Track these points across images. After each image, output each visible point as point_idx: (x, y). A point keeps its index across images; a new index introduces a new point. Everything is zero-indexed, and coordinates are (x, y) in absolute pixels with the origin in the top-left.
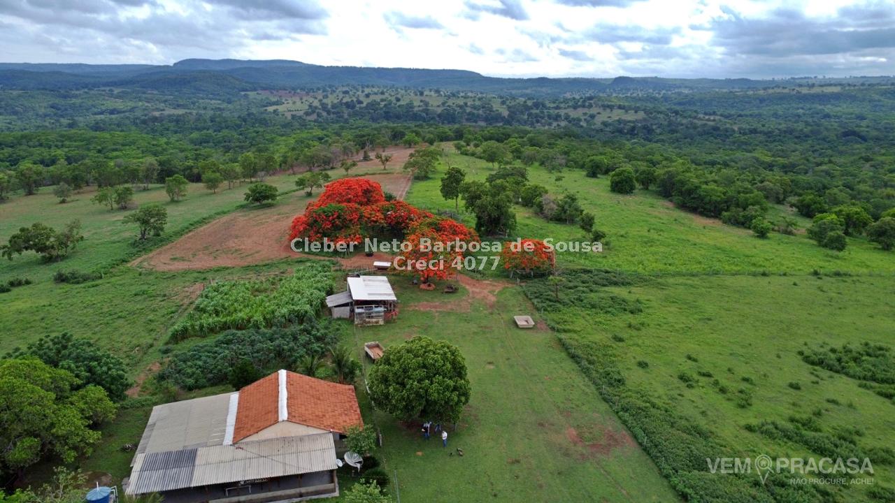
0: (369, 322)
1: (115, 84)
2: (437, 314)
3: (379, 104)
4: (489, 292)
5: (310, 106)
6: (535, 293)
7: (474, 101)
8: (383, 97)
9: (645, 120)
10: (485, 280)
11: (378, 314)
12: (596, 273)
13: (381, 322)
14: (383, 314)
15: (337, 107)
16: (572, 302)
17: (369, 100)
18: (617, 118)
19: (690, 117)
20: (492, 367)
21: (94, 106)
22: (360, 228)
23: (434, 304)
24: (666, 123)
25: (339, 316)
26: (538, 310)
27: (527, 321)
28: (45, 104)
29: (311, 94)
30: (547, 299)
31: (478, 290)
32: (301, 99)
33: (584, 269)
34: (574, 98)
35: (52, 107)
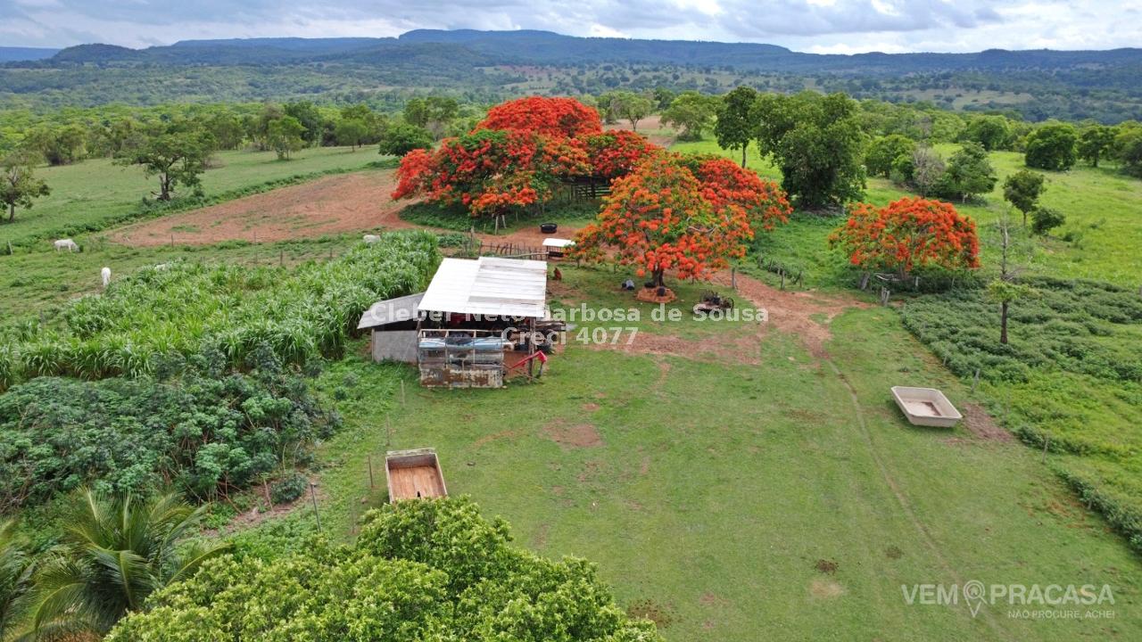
0: (459, 379)
1: (326, 58)
2: (666, 367)
3: (650, 81)
4: (810, 317)
5: (560, 83)
6: (938, 326)
7: (779, 80)
8: (657, 74)
9: (1031, 103)
10: (803, 290)
11: (483, 357)
12: (1082, 289)
13: (495, 382)
14: (501, 356)
15: (594, 84)
16: (1050, 356)
17: (637, 77)
18: (987, 102)
19: (1107, 97)
20: (835, 590)
21: (296, 83)
22: (534, 175)
23: (665, 338)
24: (1067, 107)
25: (388, 357)
26: (956, 372)
27: (930, 404)
28: (243, 82)
29: (563, 70)
30: (975, 345)
31: (782, 312)
32: (550, 75)
33: (1047, 280)
34: (921, 77)
35: (251, 84)
